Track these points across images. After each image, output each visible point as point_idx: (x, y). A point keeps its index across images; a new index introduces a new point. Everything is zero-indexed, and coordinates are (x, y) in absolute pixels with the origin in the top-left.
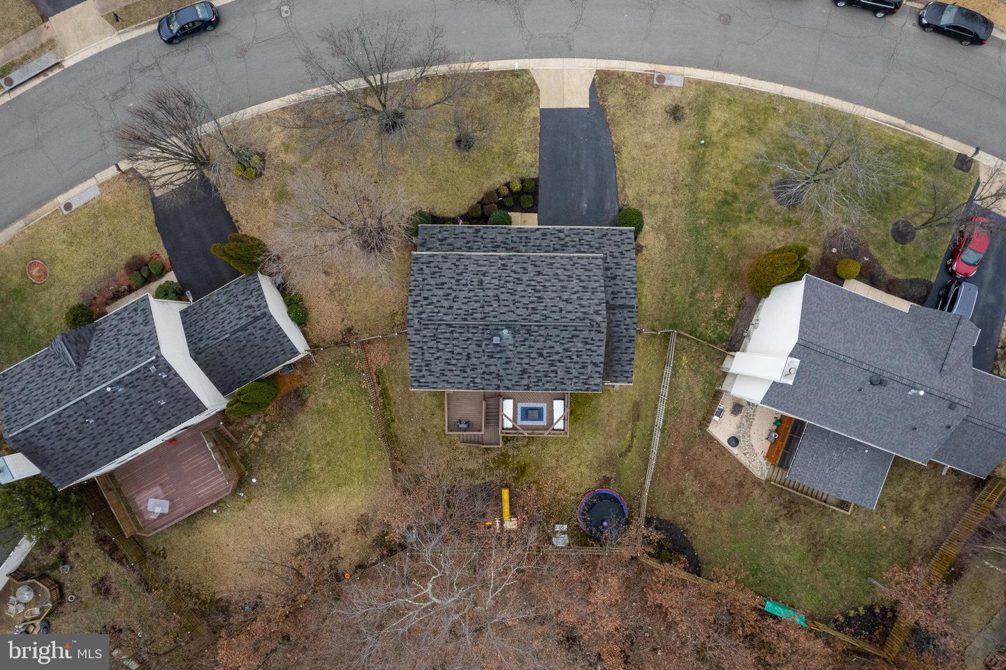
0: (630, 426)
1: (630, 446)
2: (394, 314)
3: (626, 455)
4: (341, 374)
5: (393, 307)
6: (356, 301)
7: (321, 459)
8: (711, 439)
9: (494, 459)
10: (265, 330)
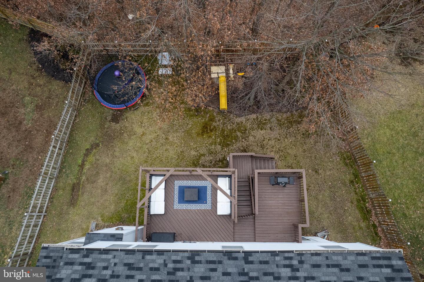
0: (84, 178)
1: (86, 155)
3: (92, 146)
9: (236, 140)
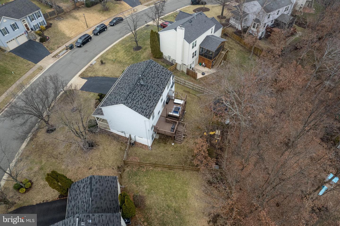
2: (121, 149)
4: (135, 178)
5: (117, 148)
6: (108, 161)
7: (171, 200)
8: (201, 78)
10: (98, 182)
